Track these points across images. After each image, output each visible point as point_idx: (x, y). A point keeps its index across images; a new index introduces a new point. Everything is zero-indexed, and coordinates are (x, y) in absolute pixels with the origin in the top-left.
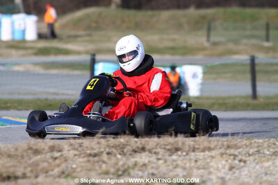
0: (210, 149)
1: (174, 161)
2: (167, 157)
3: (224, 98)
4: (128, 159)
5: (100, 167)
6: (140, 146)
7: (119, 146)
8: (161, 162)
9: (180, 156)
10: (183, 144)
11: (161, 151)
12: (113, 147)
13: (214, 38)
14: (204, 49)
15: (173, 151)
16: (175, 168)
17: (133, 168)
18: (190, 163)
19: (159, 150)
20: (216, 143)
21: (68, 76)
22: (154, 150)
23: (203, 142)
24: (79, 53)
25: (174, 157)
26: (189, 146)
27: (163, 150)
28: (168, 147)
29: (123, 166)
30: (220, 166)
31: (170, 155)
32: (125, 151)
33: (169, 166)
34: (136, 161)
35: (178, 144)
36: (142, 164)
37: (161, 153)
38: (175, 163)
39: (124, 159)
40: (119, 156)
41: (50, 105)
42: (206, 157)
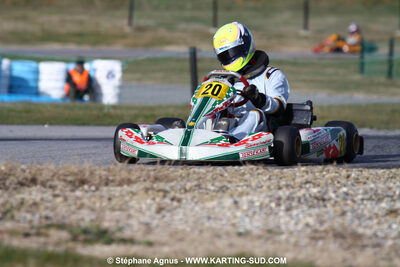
0: (129, 182)
1: (78, 198)
2: (68, 193)
6: (29, 177)
11: (60, 185)
15: (77, 184)
19: (56, 182)
25: (78, 193)
26: (100, 177)
28: (70, 178)
30: (144, 206)
31: (73, 191)
33: (69, 205)
36: (31, 202)
38: (79, 202)
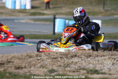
3: (110, 34)
4: (69, 60)
5: (57, 63)
7: (65, 54)
8: (83, 61)
9: (91, 59)
10: (93, 53)
12: (63, 55)
13: (106, 8)
14: (102, 13)
16: (89, 64)
17: (71, 64)
18: (96, 62)
20: (106, 53)
21: (44, 24)
22: (80, 56)
23: (101, 53)
24: (48, 15)
27: (84, 56)
29: (67, 63)
32: (68, 56)
34: (73, 61)
35: (90, 54)
37: (83, 57)
39: (68, 60)
40: (65, 59)
41: (36, 37)
42: (102, 59)
